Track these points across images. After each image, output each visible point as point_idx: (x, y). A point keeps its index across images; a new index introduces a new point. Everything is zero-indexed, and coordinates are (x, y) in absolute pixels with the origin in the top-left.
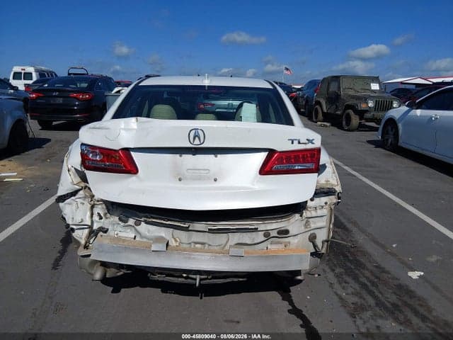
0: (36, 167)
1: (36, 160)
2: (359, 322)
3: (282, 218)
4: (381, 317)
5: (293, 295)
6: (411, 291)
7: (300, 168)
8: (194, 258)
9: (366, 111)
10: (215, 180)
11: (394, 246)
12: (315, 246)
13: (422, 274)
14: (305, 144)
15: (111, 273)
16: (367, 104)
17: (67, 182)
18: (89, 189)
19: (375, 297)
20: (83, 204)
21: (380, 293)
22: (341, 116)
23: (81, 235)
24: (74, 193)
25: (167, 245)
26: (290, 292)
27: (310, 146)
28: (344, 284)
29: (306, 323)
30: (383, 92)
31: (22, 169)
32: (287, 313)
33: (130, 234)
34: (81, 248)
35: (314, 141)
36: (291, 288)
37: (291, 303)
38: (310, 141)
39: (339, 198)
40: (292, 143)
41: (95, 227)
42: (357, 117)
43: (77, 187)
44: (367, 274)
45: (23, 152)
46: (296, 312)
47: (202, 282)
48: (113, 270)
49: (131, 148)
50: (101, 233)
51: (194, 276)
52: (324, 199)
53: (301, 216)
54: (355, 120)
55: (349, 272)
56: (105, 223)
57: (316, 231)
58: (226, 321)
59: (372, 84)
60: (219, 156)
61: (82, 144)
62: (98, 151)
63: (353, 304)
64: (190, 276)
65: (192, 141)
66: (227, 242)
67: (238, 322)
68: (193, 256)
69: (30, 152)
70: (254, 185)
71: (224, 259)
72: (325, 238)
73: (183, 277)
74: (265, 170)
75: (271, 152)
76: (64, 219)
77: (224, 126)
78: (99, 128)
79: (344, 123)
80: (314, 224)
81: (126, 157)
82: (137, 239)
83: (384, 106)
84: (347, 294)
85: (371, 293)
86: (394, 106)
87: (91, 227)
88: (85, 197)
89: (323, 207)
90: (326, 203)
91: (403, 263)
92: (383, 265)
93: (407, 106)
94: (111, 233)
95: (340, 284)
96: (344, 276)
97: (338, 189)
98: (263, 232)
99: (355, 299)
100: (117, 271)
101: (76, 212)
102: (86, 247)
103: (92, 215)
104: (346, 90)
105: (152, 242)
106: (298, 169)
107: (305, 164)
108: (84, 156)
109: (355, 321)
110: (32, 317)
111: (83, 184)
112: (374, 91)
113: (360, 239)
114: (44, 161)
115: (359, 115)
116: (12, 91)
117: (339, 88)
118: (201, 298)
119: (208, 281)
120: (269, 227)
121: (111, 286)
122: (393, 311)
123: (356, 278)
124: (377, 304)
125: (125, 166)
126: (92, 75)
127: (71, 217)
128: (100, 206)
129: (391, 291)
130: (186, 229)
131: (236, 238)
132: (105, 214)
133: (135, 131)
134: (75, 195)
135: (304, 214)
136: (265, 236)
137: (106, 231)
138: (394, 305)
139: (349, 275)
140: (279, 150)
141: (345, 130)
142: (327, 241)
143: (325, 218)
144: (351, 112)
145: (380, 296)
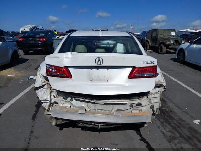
0: (23, 72)
1: (23, 68)
2: (173, 145)
3: (138, 98)
4: (183, 142)
5: (141, 132)
6: (196, 130)
7: (147, 75)
8: (98, 117)
9: (169, 45)
10: (108, 81)
11: (186, 108)
12: (153, 111)
13: (200, 121)
14: (150, 64)
15: (59, 122)
16: (170, 41)
17: (39, 81)
18: (50, 84)
19: (179, 133)
20: (47, 91)
21: (181, 131)
22: (158, 47)
23: (46, 105)
24: (43, 86)
25: (85, 110)
26: (140, 130)
27: (152, 65)
28: (165, 127)
29: (148, 145)
30: (177, 36)
31: (17, 72)
32: (139, 140)
33: (68, 105)
34: (46, 111)
35: (154, 63)
36: (140, 128)
37: (141, 136)
38: (152, 62)
39: (165, 89)
40: (144, 63)
41: (52, 101)
42: (166, 48)
43: (44, 84)
44: (175, 122)
45: (17, 65)
46: (143, 140)
47: (101, 127)
48: (61, 121)
49: (69, 67)
50: (55, 104)
51: (97, 124)
52: (158, 89)
53: (147, 97)
54: (165, 49)
55: (167, 121)
56: (57, 100)
57: (154, 104)
58: (111, 144)
59: (172, 33)
60: (109, 69)
61: (47, 64)
62: (54, 68)
63: (169, 136)
64: (96, 124)
65: (97, 63)
66: (113, 109)
67: (117, 145)
68: (97, 116)
69: (20, 65)
70: (126, 83)
71: (112, 117)
72: (158, 107)
73: (92, 124)
74: (131, 76)
75: (134, 68)
76: (38, 98)
77: (112, 56)
78: (54, 57)
79: (159, 51)
80: (153, 101)
81: (67, 70)
82: (72, 107)
83: (178, 43)
84: (166, 132)
85: (177, 131)
86: (182, 42)
87: (50, 102)
88: (48, 88)
89: (157, 93)
90: (159, 91)
91: (191, 116)
92: (182, 118)
93: (189, 43)
94: (60, 104)
95: (163, 127)
96: (164, 123)
97: (164, 84)
98: (129, 105)
99: (170, 134)
100: (62, 121)
101: (43, 95)
102: (48, 111)
103: (51, 96)
104: (160, 36)
105: (78, 109)
106: (146, 76)
107: (150, 74)
108: (47, 70)
109: (171, 145)
110: (24, 142)
111: (46, 82)
112: (173, 36)
113: (171, 105)
114: (26, 69)
115: (166, 47)
116: (11, 37)
117: (157, 35)
118: (99, 133)
119: (103, 126)
120: (132, 102)
121: (59, 127)
122: (188, 139)
123: (170, 124)
124: (180, 136)
125: (66, 74)
126: (46, 30)
127: (41, 97)
128: (54, 92)
129: (186, 130)
130: (94, 103)
131: (116, 107)
132: (57, 96)
133: (70, 59)
134: (43, 87)
135: (149, 96)
136: (130, 106)
137: (57, 104)
138: (188, 137)
139: (167, 123)
140: (138, 67)
141: (160, 54)
142: (159, 109)
143: (158, 98)
144: (162, 45)
145: (181, 132)
